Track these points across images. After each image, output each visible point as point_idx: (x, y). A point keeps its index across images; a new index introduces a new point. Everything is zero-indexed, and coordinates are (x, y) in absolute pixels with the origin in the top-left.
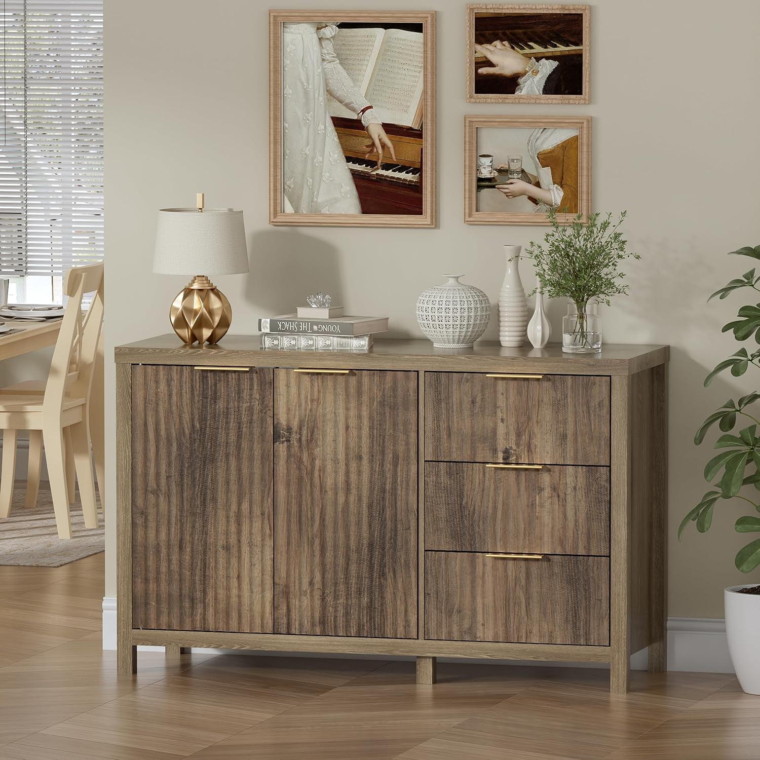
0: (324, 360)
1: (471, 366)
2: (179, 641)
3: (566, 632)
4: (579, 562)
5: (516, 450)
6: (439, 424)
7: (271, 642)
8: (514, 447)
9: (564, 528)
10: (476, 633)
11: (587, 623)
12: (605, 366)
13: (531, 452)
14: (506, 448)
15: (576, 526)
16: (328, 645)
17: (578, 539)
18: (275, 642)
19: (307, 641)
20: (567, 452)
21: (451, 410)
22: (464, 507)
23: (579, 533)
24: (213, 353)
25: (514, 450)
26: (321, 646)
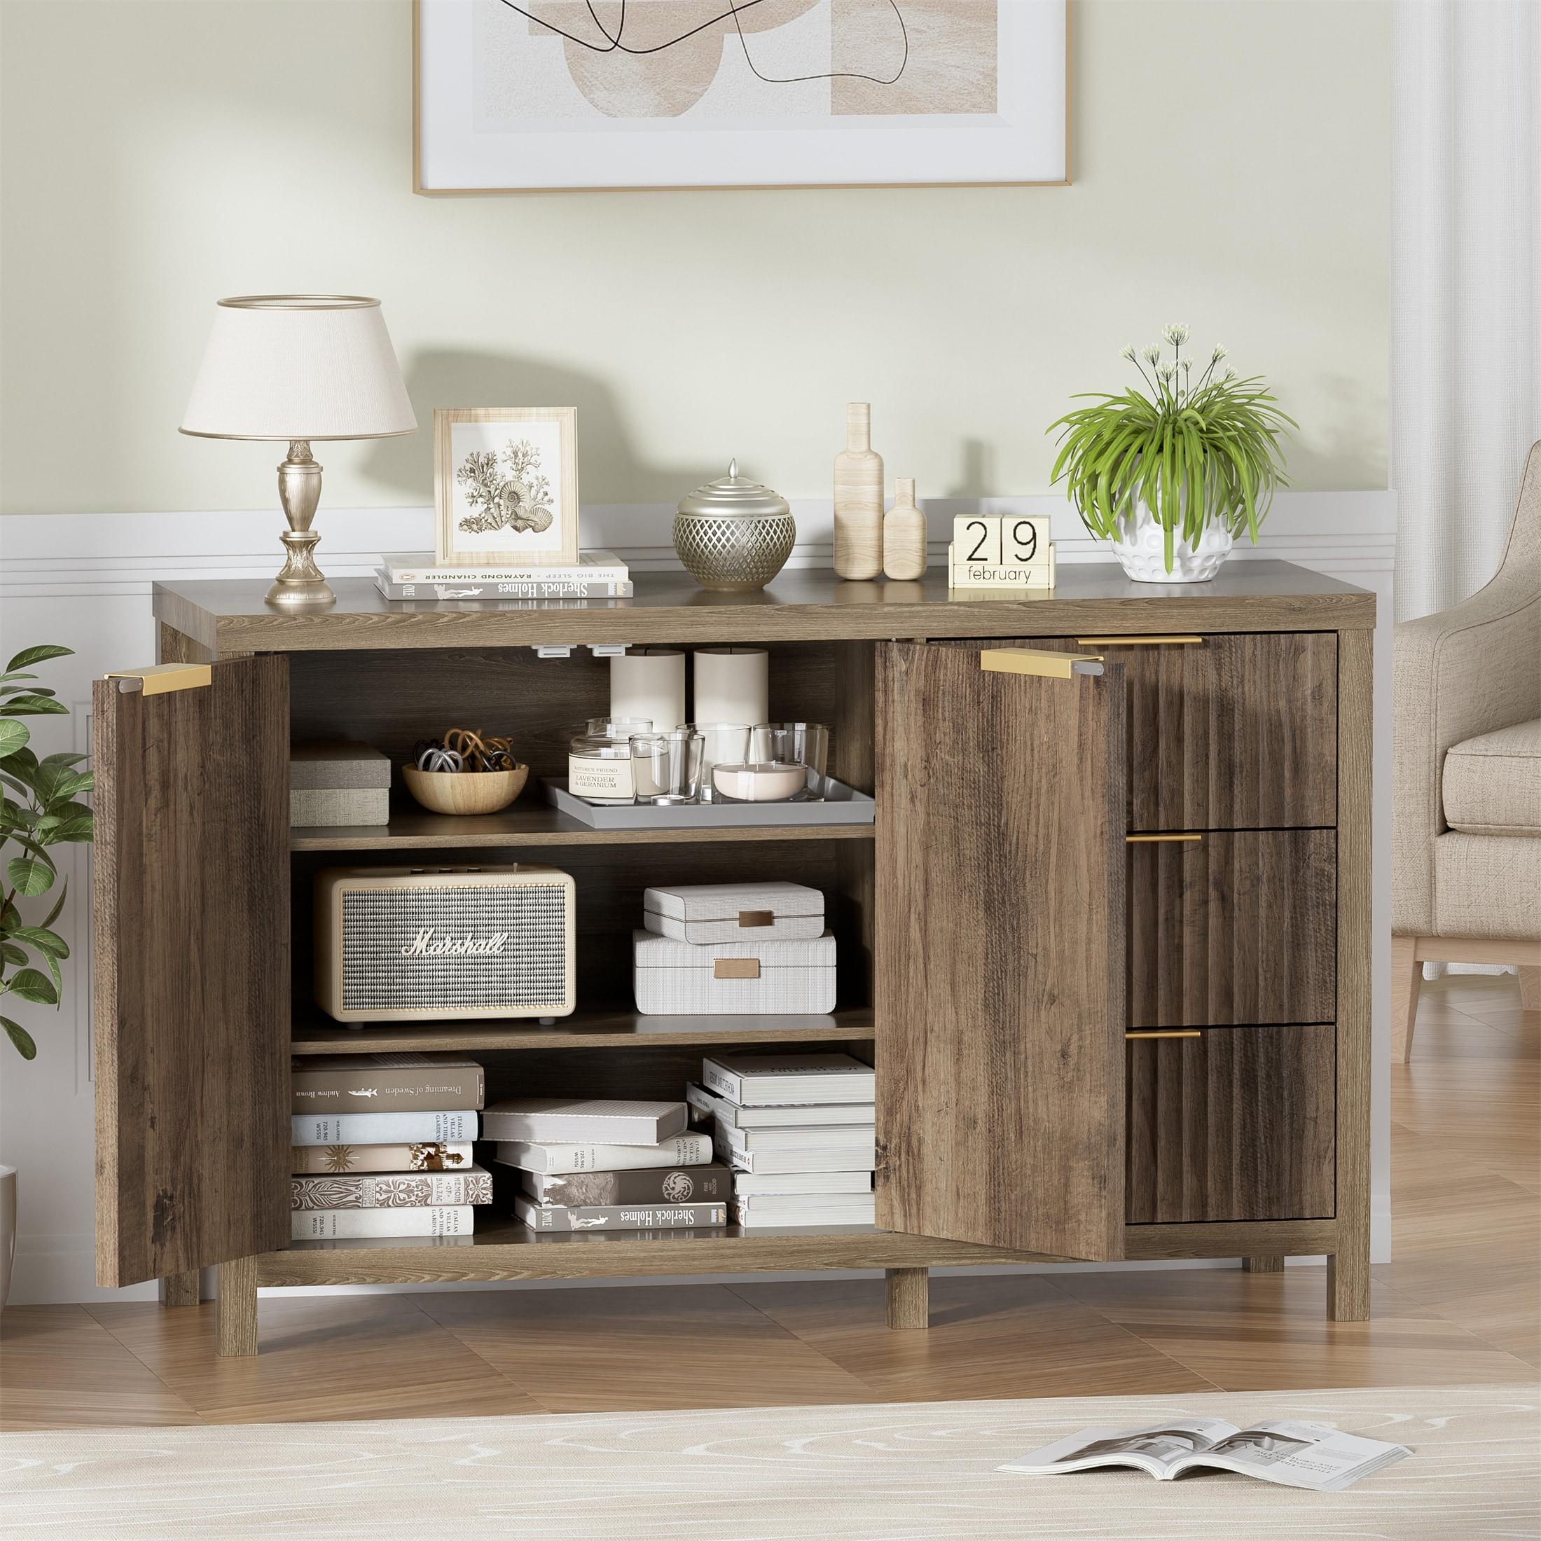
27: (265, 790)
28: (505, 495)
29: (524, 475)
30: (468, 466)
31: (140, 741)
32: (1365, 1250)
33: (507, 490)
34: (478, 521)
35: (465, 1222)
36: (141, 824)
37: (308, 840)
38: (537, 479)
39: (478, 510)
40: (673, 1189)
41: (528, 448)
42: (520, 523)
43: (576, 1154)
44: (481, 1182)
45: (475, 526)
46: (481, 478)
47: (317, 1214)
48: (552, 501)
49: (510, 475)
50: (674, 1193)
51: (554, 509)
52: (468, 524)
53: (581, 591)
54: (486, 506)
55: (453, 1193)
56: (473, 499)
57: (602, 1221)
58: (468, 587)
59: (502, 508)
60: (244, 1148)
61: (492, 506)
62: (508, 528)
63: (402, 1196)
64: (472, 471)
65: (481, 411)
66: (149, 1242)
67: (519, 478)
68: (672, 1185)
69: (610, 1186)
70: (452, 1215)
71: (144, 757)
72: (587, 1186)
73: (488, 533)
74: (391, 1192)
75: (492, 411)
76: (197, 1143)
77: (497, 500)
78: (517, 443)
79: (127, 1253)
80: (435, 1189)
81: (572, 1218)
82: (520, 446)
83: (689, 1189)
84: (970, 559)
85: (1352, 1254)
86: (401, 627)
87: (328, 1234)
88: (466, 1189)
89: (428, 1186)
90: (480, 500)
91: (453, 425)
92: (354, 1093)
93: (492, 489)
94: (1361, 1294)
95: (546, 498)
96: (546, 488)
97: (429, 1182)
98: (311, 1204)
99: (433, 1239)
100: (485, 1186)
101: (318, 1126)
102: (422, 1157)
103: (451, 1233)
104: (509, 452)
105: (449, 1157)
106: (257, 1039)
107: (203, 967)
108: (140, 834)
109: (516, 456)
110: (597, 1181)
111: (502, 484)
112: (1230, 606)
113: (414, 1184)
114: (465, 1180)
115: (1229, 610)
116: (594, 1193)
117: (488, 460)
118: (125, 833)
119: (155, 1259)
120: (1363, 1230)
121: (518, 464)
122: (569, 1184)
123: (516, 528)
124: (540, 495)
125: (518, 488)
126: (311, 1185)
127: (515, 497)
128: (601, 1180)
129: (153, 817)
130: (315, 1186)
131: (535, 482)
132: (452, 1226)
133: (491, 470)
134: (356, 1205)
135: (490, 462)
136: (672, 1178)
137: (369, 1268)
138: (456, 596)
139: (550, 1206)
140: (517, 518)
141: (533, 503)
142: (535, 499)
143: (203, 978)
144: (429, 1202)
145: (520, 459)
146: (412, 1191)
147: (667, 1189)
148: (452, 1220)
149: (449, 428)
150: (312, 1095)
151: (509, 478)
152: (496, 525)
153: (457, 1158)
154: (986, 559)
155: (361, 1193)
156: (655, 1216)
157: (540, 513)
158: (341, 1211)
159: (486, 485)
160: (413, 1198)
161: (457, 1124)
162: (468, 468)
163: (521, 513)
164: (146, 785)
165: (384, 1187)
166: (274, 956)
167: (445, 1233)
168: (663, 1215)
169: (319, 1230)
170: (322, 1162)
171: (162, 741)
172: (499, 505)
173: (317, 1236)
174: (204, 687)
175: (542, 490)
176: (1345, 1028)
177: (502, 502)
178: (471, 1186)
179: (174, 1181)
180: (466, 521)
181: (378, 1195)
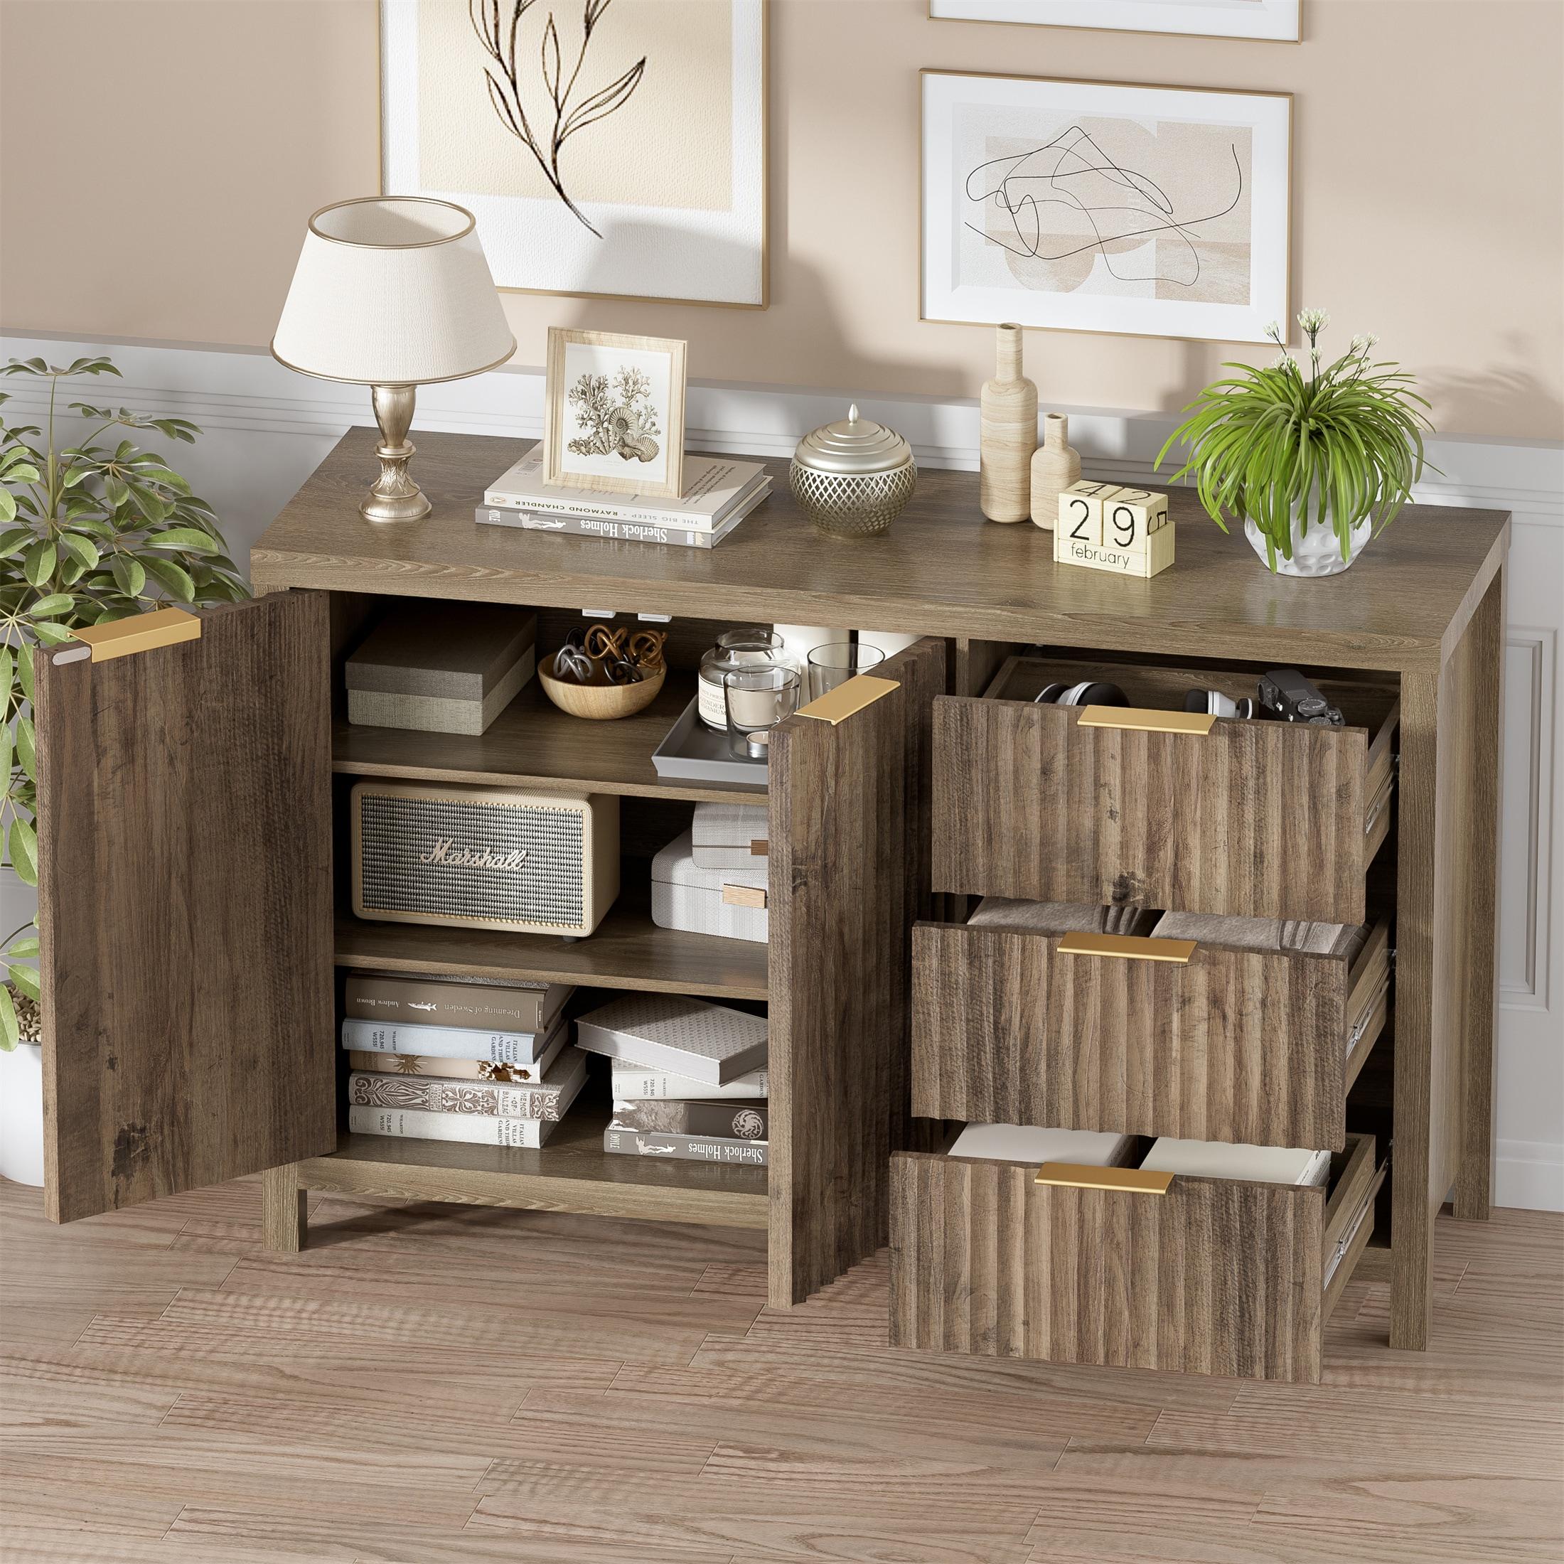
0: (736, 603)
1: (1078, 636)
2: (405, 1186)
3: (1220, 1351)
4: (1251, 1200)
5: (1144, 882)
6: (966, 816)
7: (615, 1200)
8: (1140, 874)
9: (1240, 1085)
10: (1009, 1340)
11: (1271, 1332)
12: (1387, 651)
13: (1180, 887)
14: (1121, 876)
15: (1265, 1085)
16: (745, 1212)
17: (1270, 1113)
18: (624, 1200)
19: (699, 1200)
20: (1262, 891)
21: (992, 785)
22: (1003, 1029)
23: (1272, 1099)
24: (478, 574)
25: (1139, 881)
26: (730, 1212)
27: (290, 726)
28: (614, 421)
29: (633, 403)
30: (580, 388)
31: (87, 707)
32: (1422, 1281)
33: (616, 416)
34: (586, 444)
35: (531, 1137)
36: (90, 785)
37: (360, 764)
38: (646, 408)
39: (587, 433)
40: (743, 1126)
41: (638, 377)
42: (627, 451)
43: (646, 1083)
44: (547, 1100)
45: (583, 449)
46: (592, 401)
47: (386, 1112)
48: (659, 432)
49: (620, 402)
50: (744, 1130)
51: (661, 440)
52: (577, 445)
53: (661, 537)
54: (595, 429)
55: (519, 1107)
56: (583, 421)
57: (670, 1149)
58: (552, 517)
59: (610, 433)
60: (258, 1069)
61: (601, 430)
62: (615, 454)
63: (468, 1105)
64: (584, 393)
65: (593, 335)
66: (107, 1176)
67: (628, 405)
68: (742, 1123)
69: (679, 1117)
70: (518, 1129)
71: (94, 720)
72: (656, 1114)
73: (595, 457)
74: (456, 1099)
75: (605, 336)
76: (183, 1075)
77: (606, 424)
78: (628, 369)
79: (72, 1190)
80: (500, 1102)
81: (640, 1144)
82: (631, 374)
83: (759, 1128)
84: (1073, 535)
85: (1408, 1284)
86: (434, 577)
87: (395, 1132)
88: (531, 1106)
89: (493, 1098)
90: (590, 423)
91: (568, 345)
92: (413, 1005)
93: (602, 413)
94: (1417, 1325)
95: (654, 429)
96: (654, 419)
97: (496, 1095)
98: (379, 1103)
99: (500, 1148)
100: (550, 1104)
101: (375, 1034)
102: (489, 1069)
103: (518, 1144)
104: (620, 377)
105: (516, 1072)
106: (279, 963)
107: (190, 908)
108: (89, 794)
109: (627, 383)
110: (667, 1110)
111: (611, 409)
112: (1285, 638)
113: (480, 1094)
114: (532, 1096)
115: (1285, 642)
116: (663, 1121)
117: (600, 384)
118: (64, 797)
119: (117, 1191)
120: (1419, 1263)
121: (628, 391)
122: (639, 1110)
123: (622, 455)
124: (648, 425)
125: (627, 414)
126: (379, 1084)
127: (623, 424)
128: (671, 1109)
129: (110, 776)
130: (382, 1086)
131: (644, 412)
132: (518, 1138)
133: (601, 394)
134: (424, 1107)
135: (602, 386)
136: (743, 1116)
137: (407, 1183)
138: (540, 527)
139: (621, 1128)
140: (625, 445)
141: (641, 432)
142: (643, 428)
143: (192, 918)
144: (495, 1112)
145: (631, 385)
146: (478, 1101)
147: (737, 1126)
148: (518, 1133)
149: (563, 347)
150: (373, 1002)
151: (619, 404)
152: (604, 451)
153: (524, 1074)
154: (1088, 539)
155: (427, 1097)
156: (723, 1151)
157: (647, 443)
158: (410, 1112)
159: (596, 409)
160: (479, 1108)
161: (511, 1048)
162: (579, 389)
163: (629, 441)
164: (97, 746)
165: (450, 1094)
166: (306, 881)
167: (512, 1144)
168: (731, 1151)
169: (386, 1128)
170: (391, 1064)
171: (124, 701)
172: (608, 430)
173: (385, 1133)
174: (191, 641)
175: (650, 420)
176: (1404, 1064)
177: (610, 427)
178: (537, 1103)
179: (146, 1115)
180: (575, 442)
181: (444, 1102)
